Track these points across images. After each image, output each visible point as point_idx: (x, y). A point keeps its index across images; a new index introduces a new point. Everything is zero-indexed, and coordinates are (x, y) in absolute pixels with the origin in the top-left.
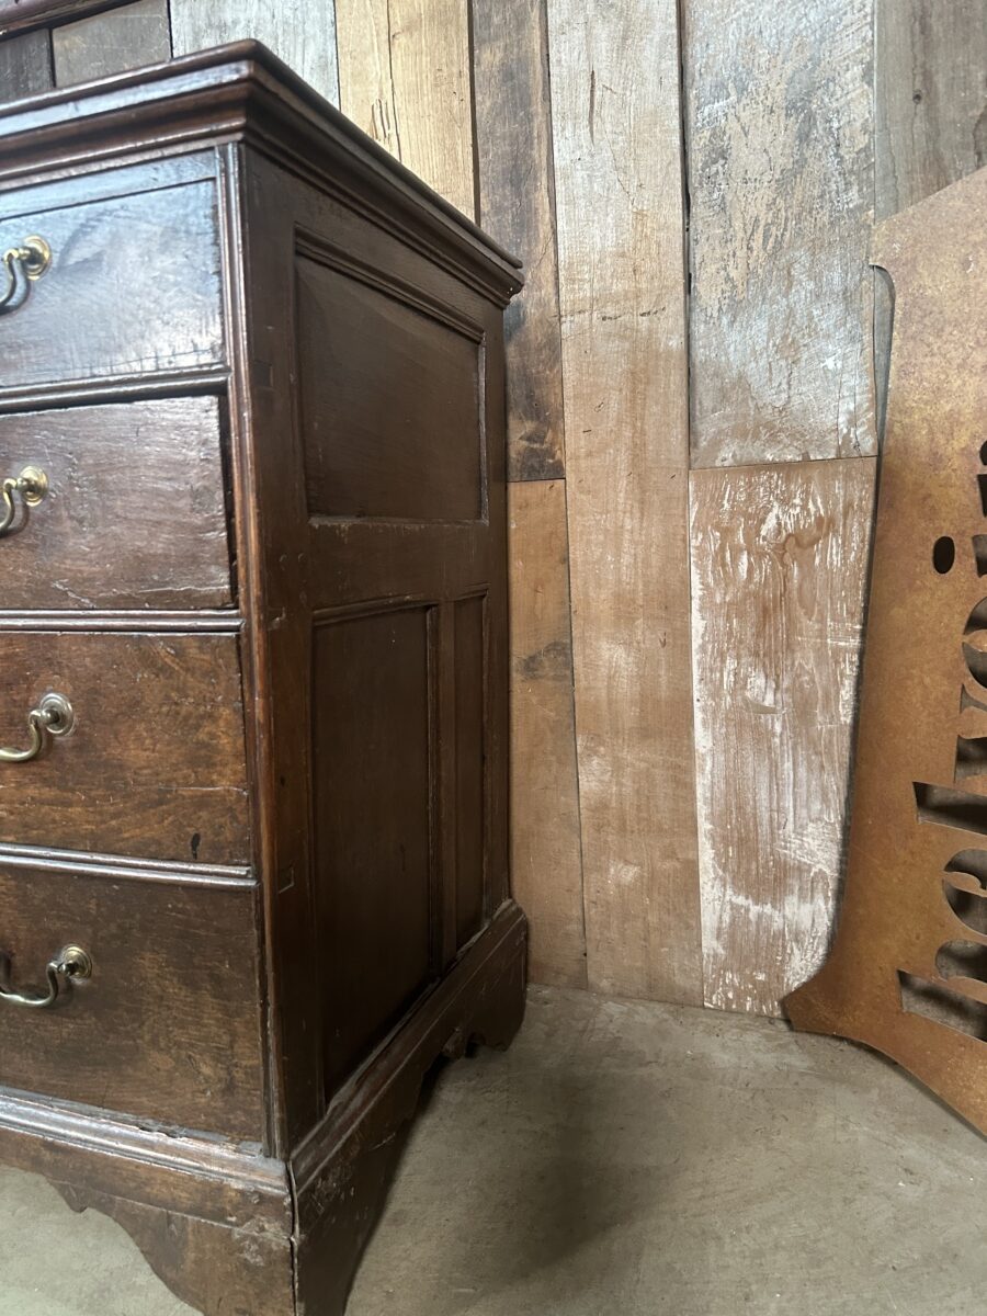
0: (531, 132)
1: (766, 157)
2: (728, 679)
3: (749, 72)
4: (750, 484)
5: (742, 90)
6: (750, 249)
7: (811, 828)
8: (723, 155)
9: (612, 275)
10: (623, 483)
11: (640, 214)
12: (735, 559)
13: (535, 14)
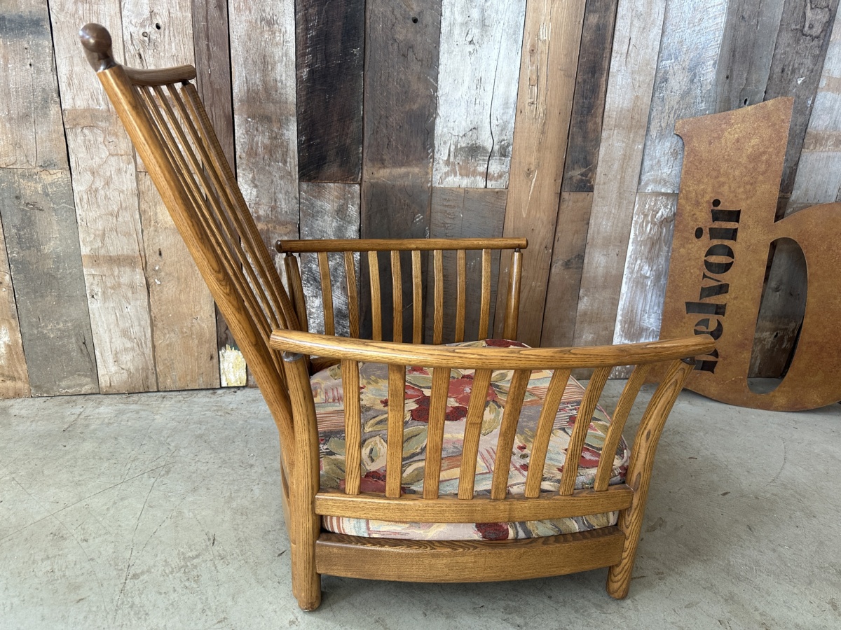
0: (603, 54)
1: (678, 86)
2: (637, 267)
3: (680, 53)
4: (656, 200)
5: (676, 58)
6: (669, 117)
7: (653, 315)
8: (666, 81)
9: (624, 118)
10: (614, 196)
11: (637, 96)
12: (647, 225)
13: (613, 7)
